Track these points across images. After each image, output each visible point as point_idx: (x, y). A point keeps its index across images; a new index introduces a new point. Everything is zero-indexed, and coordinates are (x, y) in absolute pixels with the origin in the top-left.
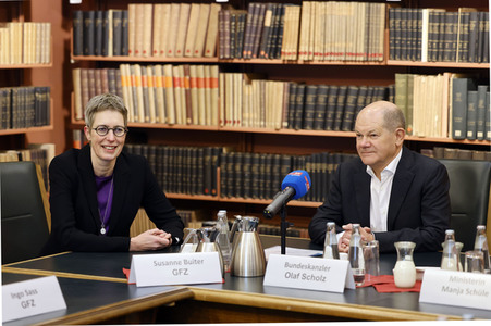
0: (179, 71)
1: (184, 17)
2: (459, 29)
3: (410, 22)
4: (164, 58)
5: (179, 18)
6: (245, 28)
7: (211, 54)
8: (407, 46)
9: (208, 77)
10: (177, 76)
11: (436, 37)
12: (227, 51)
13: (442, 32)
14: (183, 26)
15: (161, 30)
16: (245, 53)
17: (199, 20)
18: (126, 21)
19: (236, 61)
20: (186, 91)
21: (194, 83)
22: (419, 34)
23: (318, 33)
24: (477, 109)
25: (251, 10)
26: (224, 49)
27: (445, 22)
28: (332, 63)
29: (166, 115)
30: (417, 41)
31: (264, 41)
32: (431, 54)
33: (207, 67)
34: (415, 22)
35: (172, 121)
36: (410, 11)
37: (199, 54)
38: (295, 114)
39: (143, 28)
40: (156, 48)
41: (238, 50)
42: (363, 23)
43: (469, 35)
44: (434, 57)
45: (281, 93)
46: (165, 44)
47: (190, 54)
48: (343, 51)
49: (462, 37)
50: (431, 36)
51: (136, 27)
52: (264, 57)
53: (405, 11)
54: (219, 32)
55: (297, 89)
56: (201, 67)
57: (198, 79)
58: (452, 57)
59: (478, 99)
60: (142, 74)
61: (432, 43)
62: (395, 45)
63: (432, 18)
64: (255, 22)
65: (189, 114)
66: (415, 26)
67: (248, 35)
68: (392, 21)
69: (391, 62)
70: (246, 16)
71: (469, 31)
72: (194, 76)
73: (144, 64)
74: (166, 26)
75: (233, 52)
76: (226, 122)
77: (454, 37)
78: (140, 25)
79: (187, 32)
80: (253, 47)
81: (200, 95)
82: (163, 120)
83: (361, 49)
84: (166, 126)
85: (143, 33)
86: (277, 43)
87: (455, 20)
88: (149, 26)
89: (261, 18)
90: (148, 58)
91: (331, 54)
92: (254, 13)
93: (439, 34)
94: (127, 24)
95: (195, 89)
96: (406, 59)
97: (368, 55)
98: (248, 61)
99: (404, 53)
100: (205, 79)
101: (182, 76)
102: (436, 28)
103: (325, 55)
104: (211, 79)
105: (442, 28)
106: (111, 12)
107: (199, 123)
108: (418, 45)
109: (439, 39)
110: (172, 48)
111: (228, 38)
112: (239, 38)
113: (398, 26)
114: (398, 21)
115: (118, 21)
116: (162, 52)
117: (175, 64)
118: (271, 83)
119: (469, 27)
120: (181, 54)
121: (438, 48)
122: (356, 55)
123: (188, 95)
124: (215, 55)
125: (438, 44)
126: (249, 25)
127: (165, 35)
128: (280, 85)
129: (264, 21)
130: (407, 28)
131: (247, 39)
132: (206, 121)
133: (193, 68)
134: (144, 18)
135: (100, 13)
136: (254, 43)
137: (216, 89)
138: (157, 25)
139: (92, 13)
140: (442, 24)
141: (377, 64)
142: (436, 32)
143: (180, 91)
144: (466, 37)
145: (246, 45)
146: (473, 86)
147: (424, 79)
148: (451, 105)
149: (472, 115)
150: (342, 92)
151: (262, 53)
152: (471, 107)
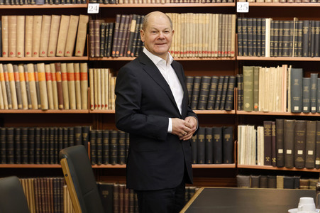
0: (50, 68)
2: (294, 33)
3: (255, 28)
4: (37, 58)
5: (51, 26)
6: (113, 34)
7: (81, 54)
8: (253, 45)
9: (78, 72)
10: (49, 72)
11: (276, 39)
12: (98, 51)
13: (281, 35)
14: (54, 32)
16: (114, 53)
17: (69, 27)
19: (105, 59)
20: (58, 83)
21: (65, 77)
22: (263, 37)
23: (179, 36)
24: (311, 90)
26: (95, 49)
27: (283, 28)
28: (190, 59)
29: (39, 103)
30: (261, 42)
31: (130, 44)
32: (273, 52)
33: (77, 65)
34: (259, 28)
35: (46, 108)
36: (255, 20)
37: (70, 54)
39: (16, 34)
41: (107, 50)
42: (217, 29)
43: (303, 38)
44: (276, 53)
46: (38, 46)
47: (61, 55)
48: (200, 50)
49: (297, 39)
50: (273, 38)
51: (9, 34)
52: (130, 56)
53: (251, 19)
56: (71, 65)
57: (68, 74)
58: (289, 53)
59: (311, 83)
60: (15, 71)
61: (274, 44)
62: (243, 45)
63: (273, 26)
64: (122, 29)
65: (61, 101)
66: (259, 31)
67: (116, 39)
68: (239, 27)
69: (239, 58)
70: (114, 24)
71: (303, 34)
72: (64, 71)
73: (16, 63)
75: (103, 52)
76: (95, 106)
77: (290, 38)
78: (14, 32)
79: (58, 38)
80: (121, 48)
81: (71, 87)
82: (37, 107)
83: (216, 50)
84: (40, 112)
85: (17, 38)
87: (290, 26)
88: (22, 33)
89: (126, 26)
91: (190, 52)
92: (120, 22)
93: (279, 37)
94: (1, 31)
95: (66, 81)
96: (253, 55)
97: (221, 52)
98: (115, 59)
99: (251, 50)
100: (75, 74)
101: (54, 72)
102: (276, 32)
104: (81, 74)
105: (281, 32)
107: (70, 108)
108: (263, 45)
109: (279, 40)
110: (45, 49)
111: (98, 41)
112: (108, 41)
113: (245, 31)
114: (245, 28)
116: (34, 53)
117: (47, 62)
119: (303, 32)
120: (53, 55)
121: (278, 46)
122: (211, 53)
123: (59, 86)
124: (85, 54)
125: (278, 44)
126: (117, 31)
129: (129, 28)
130: (253, 32)
131: (115, 42)
132: (77, 105)
133: (64, 65)
134: (17, 27)
136: (121, 45)
137: (85, 81)
138: (29, 32)
140: (281, 30)
141: (229, 59)
142: (276, 35)
143: (52, 85)
144: (300, 39)
145: (115, 46)
146: (305, 75)
147: (267, 69)
148: (289, 88)
149: (307, 95)
150: (198, 81)
151: (128, 52)
152: (306, 89)
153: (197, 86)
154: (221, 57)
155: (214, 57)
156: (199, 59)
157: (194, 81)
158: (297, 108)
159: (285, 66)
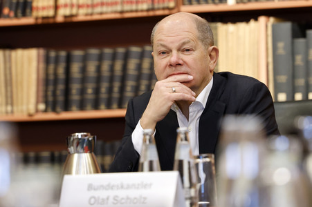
146: (299, 32)
148: (270, 60)
149: (301, 72)
150: (120, 56)
151: (6, 11)
152: (299, 60)
153: (118, 66)
154: (153, 9)
155: (142, 11)
156: (118, 16)
157: (114, 57)
158: (282, 97)
159: (262, 19)
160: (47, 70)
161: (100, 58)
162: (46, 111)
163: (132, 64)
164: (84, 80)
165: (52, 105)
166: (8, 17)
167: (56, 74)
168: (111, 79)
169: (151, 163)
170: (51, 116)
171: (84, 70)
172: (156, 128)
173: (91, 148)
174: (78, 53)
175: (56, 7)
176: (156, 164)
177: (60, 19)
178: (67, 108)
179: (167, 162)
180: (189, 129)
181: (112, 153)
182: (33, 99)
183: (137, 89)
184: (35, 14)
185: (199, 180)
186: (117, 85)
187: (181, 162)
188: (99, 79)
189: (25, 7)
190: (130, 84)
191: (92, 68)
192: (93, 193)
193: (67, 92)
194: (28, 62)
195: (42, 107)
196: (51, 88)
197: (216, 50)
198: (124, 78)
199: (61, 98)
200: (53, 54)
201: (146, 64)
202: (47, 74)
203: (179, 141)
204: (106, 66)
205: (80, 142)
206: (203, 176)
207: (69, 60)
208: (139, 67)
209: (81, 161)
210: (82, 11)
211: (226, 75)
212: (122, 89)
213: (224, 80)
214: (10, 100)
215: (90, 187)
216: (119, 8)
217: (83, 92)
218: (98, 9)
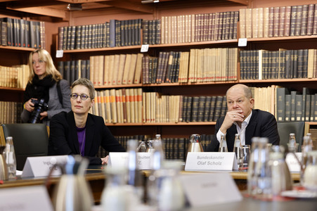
0: (119, 93)
1: (122, 62)
2: (280, 60)
3: (251, 58)
4: (110, 86)
5: (119, 63)
6: (157, 66)
7: (138, 82)
8: (250, 71)
9: (136, 95)
10: (118, 96)
11: (266, 65)
12: (147, 80)
13: (270, 62)
14: (121, 67)
15: (109, 70)
16: (158, 80)
17: (131, 63)
18: (88, 66)
19: (152, 85)
20: (123, 104)
21: (128, 99)
22: (257, 64)
23: (200, 66)
24: (291, 104)
25: (161, 56)
26: (146, 78)
27: (272, 57)
28: (208, 83)
29: (112, 118)
30: (256, 68)
31: (168, 73)
32: (264, 75)
33: (136, 90)
34: (255, 57)
35: (115, 121)
37: (131, 83)
38: (186, 113)
39: (99, 69)
40: (106, 80)
41: (154, 79)
42: (225, 59)
43: (285, 64)
44: (266, 77)
45: (179, 102)
46: (111, 78)
47: (125, 83)
48: (214, 76)
49: (282, 64)
50: (264, 65)
51: (94, 69)
53: (249, 52)
54: (142, 69)
55: (188, 99)
56: (132, 90)
57: (130, 97)
58: (276, 76)
59: (291, 99)
60: (98, 95)
61: (264, 69)
62: (243, 71)
63: (264, 55)
64: (163, 62)
65: (125, 117)
66: (255, 60)
67: (159, 70)
68: (241, 58)
69: (241, 81)
70: (158, 60)
71: (285, 61)
72: (128, 95)
73: (99, 90)
74: (112, 67)
75: (151, 80)
76: (146, 120)
77: (277, 65)
78: (97, 68)
79: (124, 70)
80: (162, 76)
81: (131, 106)
82: (110, 121)
83: (224, 74)
84: (112, 124)
85: (99, 72)
86: (176, 74)
87: (277, 55)
88: (102, 68)
89: (167, 60)
90: (102, 86)
91: (207, 78)
92: (162, 57)
93: (268, 64)
94: (89, 68)
95: (128, 102)
96: (250, 78)
97: (228, 77)
99: (249, 75)
100: (134, 96)
101: (121, 96)
102: (267, 60)
103: (203, 79)
104: (138, 96)
105: (270, 60)
106: (80, 61)
107: (131, 121)
108: (257, 70)
109: (268, 66)
110: (115, 80)
111: (147, 72)
112: (154, 72)
113: (245, 60)
114: (245, 58)
115: (84, 66)
116: (109, 82)
117: (117, 89)
118: (173, 96)
119: (285, 59)
120: (120, 83)
121: (268, 71)
122: (221, 78)
123: (124, 106)
124: (140, 83)
125: (268, 69)
126: (160, 64)
127: (111, 73)
128: (178, 97)
129: (168, 62)
130: (250, 61)
131: (158, 72)
132: (135, 120)
133: (127, 90)
134: (99, 64)
135: (73, 62)
136: (163, 74)
137: (141, 102)
138: (107, 67)
139: (69, 63)
140: (270, 58)
141: (233, 82)
142: (267, 62)
143: (120, 104)
145: (158, 75)
146: (288, 92)
147: (260, 89)
148: (276, 103)
149: (288, 109)
150: (214, 100)
151: (168, 80)
152: (288, 103)
153: (213, 103)
155: (223, 81)
156: (213, 83)
157: (211, 100)
158: (280, 119)
159: (273, 86)
160: (183, 104)
161: (206, 100)
162: (182, 121)
163: (219, 103)
164: (198, 109)
165: (185, 119)
166: (168, 82)
167: (187, 106)
168: (210, 109)
169: (224, 148)
170: (185, 123)
171: (199, 105)
172: (227, 131)
173: (199, 140)
174: (196, 98)
175: (188, 79)
176: (226, 148)
177: (189, 84)
178: (191, 121)
179: (231, 148)
180: (241, 134)
181: (209, 140)
182: (177, 116)
183: (220, 113)
184: (179, 81)
185: (244, 155)
186: (212, 111)
187: (236, 148)
188: (205, 109)
189: (175, 78)
190: (218, 111)
191: (202, 104)
192: (199, 160)
193: (191, 114)
194: (176, 101)
195: (181, 119)
196: (185, 112)
197: (253, 100)
198: (215, 109)
199: (189, 116)
200: (186, 98)
201: (224, 104)
202: (183, 106)
203: (236, 140)
204: (208, 104)
205: (195, 138)
206: (245, 153)
207: (193, 100)
208: (222, 104)
209: (195, 146)
210: (198, 81)
211: (257, 110)
212: (214, 113)
213: (256, 113)
214: (168, 116)
215: (198, 157)
216: (214, 80)
217: (198, 114)
218: (205, 80)
